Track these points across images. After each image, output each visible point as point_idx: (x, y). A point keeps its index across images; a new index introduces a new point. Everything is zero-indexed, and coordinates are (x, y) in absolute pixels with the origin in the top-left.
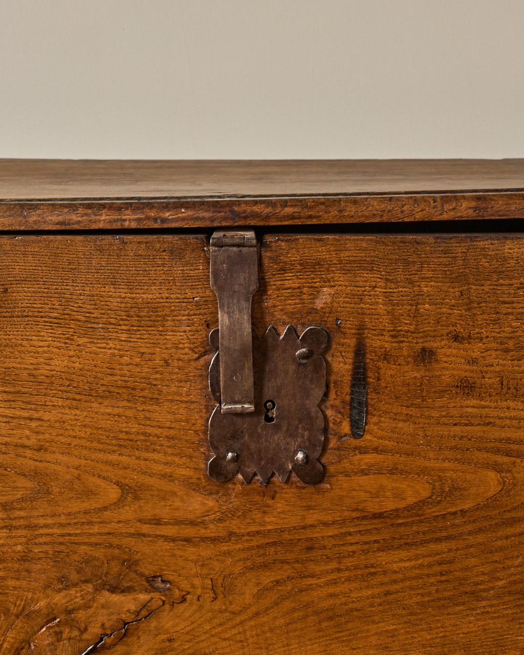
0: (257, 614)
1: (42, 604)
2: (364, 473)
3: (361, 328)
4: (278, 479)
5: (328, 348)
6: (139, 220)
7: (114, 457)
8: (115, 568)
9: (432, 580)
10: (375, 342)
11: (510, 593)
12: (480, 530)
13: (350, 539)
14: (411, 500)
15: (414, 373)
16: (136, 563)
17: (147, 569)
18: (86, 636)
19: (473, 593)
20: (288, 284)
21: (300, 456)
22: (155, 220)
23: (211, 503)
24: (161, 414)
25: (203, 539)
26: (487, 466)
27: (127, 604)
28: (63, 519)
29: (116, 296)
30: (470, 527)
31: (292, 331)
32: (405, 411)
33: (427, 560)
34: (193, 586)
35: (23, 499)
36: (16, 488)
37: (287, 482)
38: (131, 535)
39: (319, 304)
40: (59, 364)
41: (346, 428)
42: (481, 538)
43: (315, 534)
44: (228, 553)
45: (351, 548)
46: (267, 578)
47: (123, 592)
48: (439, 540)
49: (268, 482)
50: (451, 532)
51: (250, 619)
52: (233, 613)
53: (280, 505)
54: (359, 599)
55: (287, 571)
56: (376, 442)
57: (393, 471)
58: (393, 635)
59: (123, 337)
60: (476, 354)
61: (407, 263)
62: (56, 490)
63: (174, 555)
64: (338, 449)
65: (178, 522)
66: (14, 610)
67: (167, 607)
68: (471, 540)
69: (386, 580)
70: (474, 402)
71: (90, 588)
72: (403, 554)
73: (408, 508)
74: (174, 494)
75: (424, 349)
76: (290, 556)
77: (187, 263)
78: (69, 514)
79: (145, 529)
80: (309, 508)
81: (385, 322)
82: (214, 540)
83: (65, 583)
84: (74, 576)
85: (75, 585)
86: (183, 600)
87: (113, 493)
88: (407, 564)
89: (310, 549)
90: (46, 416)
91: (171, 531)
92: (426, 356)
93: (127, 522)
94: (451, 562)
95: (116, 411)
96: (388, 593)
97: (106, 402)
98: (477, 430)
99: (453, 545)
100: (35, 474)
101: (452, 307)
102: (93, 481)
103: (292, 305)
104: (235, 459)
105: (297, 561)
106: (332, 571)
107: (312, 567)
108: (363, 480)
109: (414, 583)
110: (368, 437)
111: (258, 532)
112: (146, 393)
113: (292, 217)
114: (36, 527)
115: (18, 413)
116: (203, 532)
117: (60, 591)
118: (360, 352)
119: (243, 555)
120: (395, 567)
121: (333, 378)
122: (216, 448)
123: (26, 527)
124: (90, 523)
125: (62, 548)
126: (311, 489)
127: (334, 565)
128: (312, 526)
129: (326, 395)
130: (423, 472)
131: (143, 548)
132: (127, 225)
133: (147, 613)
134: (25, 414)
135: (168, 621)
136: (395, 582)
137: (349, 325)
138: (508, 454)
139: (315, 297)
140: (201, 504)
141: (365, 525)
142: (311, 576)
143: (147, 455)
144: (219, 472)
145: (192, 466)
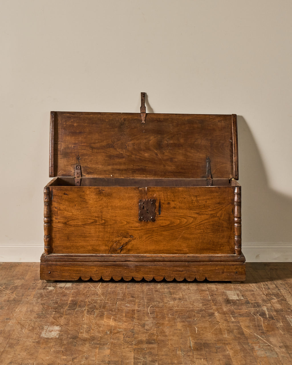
0: (146, 241)
1: (115, 240)
2: (161, 220)
3: (160, 199)
4: (149, 221)
5: (155, 202)
7: (126, 218)
8: (126, 234)
9: (171, 236)
10: (162, 201)
11: (182, 238)
12: (177, 229)
13: (159, 230)
14: (167, 224)
15: (167, 206)
16: (129, 233)
17: (130, 234)
18: (121, 245)
19: (176, 238)
20: (150, 193)
21: (152, 217)
23: (139, 224)
24: (133, 211)
25: (138, 230)
26: (178, 219)
27: (127, 240)
28: (118, 227)
29: (127, 195)
30: (176, 228)
31: (151, 200)
32: (166, 211)
33: (170, 233)
34: (137, 237)
35: (113, 224)
36: (112, 222)
37: (150, 221)
38: (128, 229)
39: (154, 196)
40: (119, 204)
41: (158, 213)
42: (177, 230)
43: (154, 229)
44: (142, 232)
46: (147, 236)
47: (126, 238)
48: (171, 230)
49: (147, 221)
50: (173, 229)
52: (142, 241)
53: (149, 225)
54: (160, 239)
55: (150, 235)
56: (162, 216)
57: (165, 220)
58: (165, 244)
59: (128, 201)
60: (176, 203)
61: (166, 191)
62: (117, 222)
63: (134, 232)
64: (157, 216)
65: (135, 227)
66: (111, 240)
67: (133, 240)
68: (176, 230)
69: (164, 236)
70: (175, 210)
71: (122, 237)
72: (166, 232)
73: (167, 225)
74: (134, 223)
75: (168, 202)
77: (136, 191)
79: (130, 228)
80: (153, 225)
81: (163, 199)
82: (140, 230)
83: (118, 236)
84: (120, 235)
85: (120, 237)
86: (135, 239)
87: (126, 223)
88: (167, 234)
89: (153, 231)
90: (117, 212)
91: (133, 228)
92: (169, 203)
93: (127, 227)
94: (173, 233)
95: (126, 211)
96: (164, 238)
98: (176, 214)
99: (173, 231)
100: (115, 220)
101: (172, 197)
102: (123, 221)
103: (150, 196)
104: (143, 218)
105: (151, 233)
108: (160, 221)
109: (168, 236)
110: (161, 215)
111: (146, 229)
112: (131, 208)
114: (115, 228)
115: (113, 211)
116: (138, 229)
117: (117, 238)
118: (160, 203)
119: (144, 232)
120: (165, 234)
121: (156, 206)
122: (140, 216)
123: (113, 228)
124: (122, 227)
125: (118, 231)
126: (153, 222)
127: (157, 234)
128: (153, 228)
129: (155, 209)
130: (169, 220)
131: (129, 231)
133: (130, 241)
134: (114, 211)
135: (133, 242)
136: (165, 236)
137: (158, 199)
138: (181, 217)
139: (153, 195)
140: (137, 224)
141: (161, 228)
142: (153, 235)
143: (130, 217)
144: (140, 220)
145: (136, 219)
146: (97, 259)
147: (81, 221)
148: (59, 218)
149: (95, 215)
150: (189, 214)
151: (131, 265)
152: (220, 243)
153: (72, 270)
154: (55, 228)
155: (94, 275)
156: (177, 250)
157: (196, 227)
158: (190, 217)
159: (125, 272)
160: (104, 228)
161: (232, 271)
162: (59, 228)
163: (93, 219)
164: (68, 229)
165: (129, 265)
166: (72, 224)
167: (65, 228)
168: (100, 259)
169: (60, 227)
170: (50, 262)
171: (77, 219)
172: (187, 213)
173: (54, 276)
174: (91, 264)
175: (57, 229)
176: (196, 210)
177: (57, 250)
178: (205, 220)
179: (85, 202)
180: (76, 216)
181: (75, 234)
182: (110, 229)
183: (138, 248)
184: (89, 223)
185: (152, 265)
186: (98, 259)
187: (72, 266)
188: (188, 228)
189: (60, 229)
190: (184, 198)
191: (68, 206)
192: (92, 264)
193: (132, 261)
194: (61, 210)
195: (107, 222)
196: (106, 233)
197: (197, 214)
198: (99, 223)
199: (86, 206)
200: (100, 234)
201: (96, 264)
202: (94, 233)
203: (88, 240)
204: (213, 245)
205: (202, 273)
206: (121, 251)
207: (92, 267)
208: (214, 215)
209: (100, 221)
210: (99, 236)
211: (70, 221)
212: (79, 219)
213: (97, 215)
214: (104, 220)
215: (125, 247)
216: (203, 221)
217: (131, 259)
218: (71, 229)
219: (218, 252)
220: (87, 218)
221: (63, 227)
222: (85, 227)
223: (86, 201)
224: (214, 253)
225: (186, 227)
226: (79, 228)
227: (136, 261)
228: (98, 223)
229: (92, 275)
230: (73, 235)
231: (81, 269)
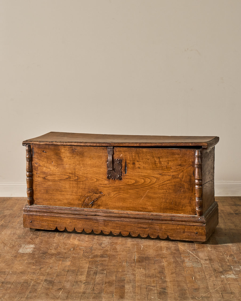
0: (114, 198)
1: (87, 195)
2: (127, 179)
3: (126, 160)
4: (116, 179)
5: (122, 162)
6: (99, 145)
7: (96, 175)
8: (96, 190)
9: (136, 194)
10: (128, 161)
11: (146, 197)
12: (142, 188)
13: (125, 188)
14: (133, 183)
15: (132, 166)
16: (98, 190)
17: (100, 191)
18: (92, 200)
19: (141, 196)
20: (117, 153)
21: (118, 176)
22: (101, 145)
23: (108, 182)
24: (102, 170)
25: (107, 187)
26: (142, 179)
27: (97, 195)
28: (89, 183)
29: (96, 154)
30: (140, 187)
31: (117, 159)
32: (131, 171)
33: (135, 191)
34: (106, 194)
35: (85, 180)
36: (84, 179)
37: (117, 179)
38: (98, 186)
40: (89, 163)
41: (124, 172)
42: (142, 189)
43: (120, 187)
44: (110, 189)
45: (125, 189)
46: (115, 193)
47: (97, 194)
48: (136, 189)
49: (115, 179)
50: (138, 188)
51: (113, 198)
52: (111, 198)
53: (116, 183)
54: (127, 197)
55: (117, 192)
56: (128, 175)
57: (130, 179)
58: (131, 202)
59: (97, 159)
60: (140, 164)
61: (131, 151)
62: (89, 179)
63: (103, 189)
64: (123, 175)
66: (83, 196)
67: (102, 196)
69: (130, 194)
70: (140, 170)
71: (92, 193)
72: (132, 190)
73: (132, 184)
74: (103, 181)
76: (118, 190)
77: (105, 150)
78: (90, 183)
79: (100, 185)
80: (120, 183)
81: (129, 159)
82: (108, 187)
83: (89, 192)
85: (91, 192)
86: (104, 195)
87: (96, 180)
88: (133, 192)
89: (120, 189)
90: (88, 169)
91: (103, 185)
92: (134, 164)
93: (97, 184)
94: (138, 192)
95: (96, 169)
96: (130, 196)
97: (95, 168)
98: (141, 174)
99: (138, 189)
100: (86, 177)
101: (137, 157)
102: (93, 178)
103: (117, 156)
104: (110, 176)
106: (123, 192)
107: (120, 192)
109: (134, 195)
111: (114, 186)
112: (100, 167)
113: (117, 145)
114: (86, 184)
115: (84, 169)
116: (107, 186)
117: (89, 193)
118: (126, 163)
119: (112, 189)
120: (131, 192)
121: (122, 166)
122: (108, 175)
123: (85, 184)
124: (93, 184)
125: (89, 187)
126: (120, 181)
127: (123, 191)
128: (120, 186)
129: (122, 168)
130: (134, 179)
131: (99, 188)
132: (97, 145)
133: (100, 197)
134: (85, 169)
135: (102, 198)
136: (131, 194)
137: (124, 159)
138: (145, 177)
139: (120, 155)
140: (106, 182)
141: (127, 186)
142: (120, 193)
143: (100, 175)
144: (108, 178)
145: (105, 177)
146: (70, 212)
147: (57, 177)
148: (39, 173)
149: (69, 172)
150: (152, 174)
151: (100, 219)
152: (182, 204)
153: (50, 220)
154: (36, 181)
156: (142, 208)
157: (159, 187)
158: (153, 177)
159: (95, 225)
160: (77, 184)
161: (192, 231)
162: (39, 182)
163: (68, 175)
165: (98, 220)
166: (49, 179)
167: (44, 182)
168: (73, 212)
169: (40, 181)
170: (32, 212)
171: (54, 174)
172: (151, 173)
173: (35, 225)
174: (65, 216)
175: (38, 183)
176: (158, 171)
177: (38, 202)
178: (167, 181)
179: (61, 159)
180: (53, 172)
181: (53, 189)
182: (82, 185)
183: (107, 204)
184: (64, 178)
185: (119, 220)
187: (50, 217)
188: (151, 188)
190: (147, 159)
191: (46, 163)
193: (101, 215)
194: (41, 166)
195: (80, 178)
196: (79, 189)
197: (160, 174)
198: (72, 179)
199: (61, 163)
200: (74, 189)
201: (70, 216)
202: (69, 188)
203: (64, 194)
204: (176, 205)
205: (165, 231)
206: (92, 206)
207: (66, 219)
208: (176, 176)
209: (74, 178)
210: (73, 191)
211: (49, 177)
212: (55, 175)
213: (70, 172)
214: (77, 177)
215: (96, 203)
216: (165, 181)
217: (100, 214)
218: (50, 183)
219: (181, 212)
220: (62, 174)
221: (43, 181)
222: (61, 182)
223: (62, 159)
224: (177, 213)
225: (150, 186)
226: (56, 183)
227: (104, 216)
229: (67, 226)
230: (51, 189)
231: (57, 220)
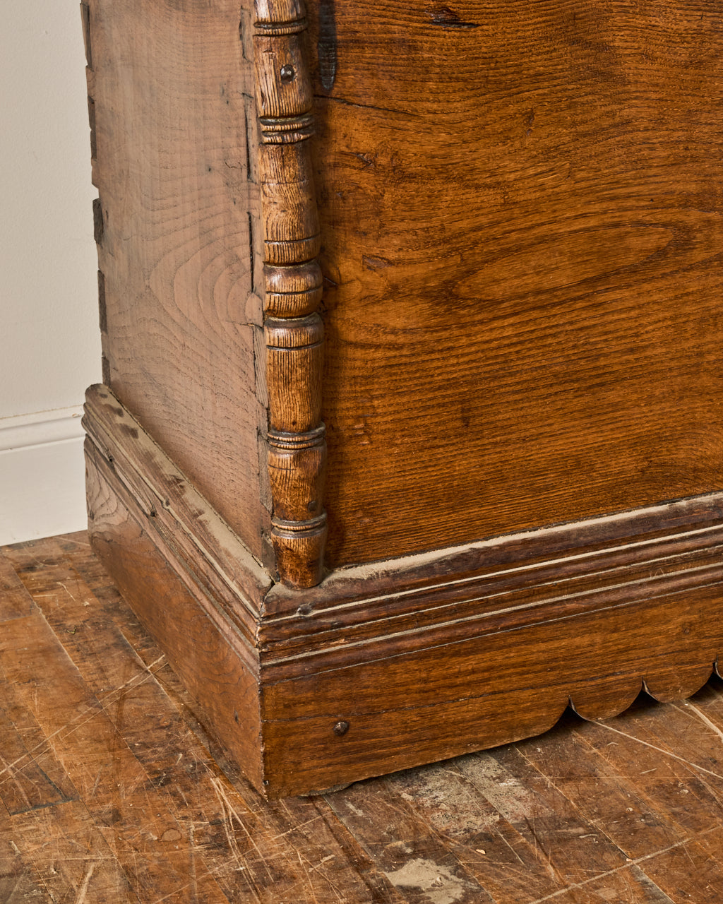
146: (688, 544)
147: (573, 255)
148: (392, 256)
149: (679, 187)
153: (514, 666)
154: (356, 345)
155: (665, 665)
162: (392, 346)
163: (664, 225)
164: (464, 341)
166: (498, 291)
167: (445, 334)
168: (707, 541)
169: (405, 331)
170: (341, 644)
171: (542, 240)
173: (375, 746)
174: (650, 589)
175: (379, 354)
177: (379, 530)
179: (606, 76)
180: (536, 219)
181: (525, 377)
184: (631, 259)
186: (699, 542)
187: (513, 639)
189: (401, 347)
191: (467, 136)
192: (656, 588)
194: (411, 177)
198: (703, 256)
199: (612, 114)
200: (708, 339)
201: (683, 581)
203: (615, 406)
207: (654, 611)
210: (701, 354)
211: (487, 272)
212: (554, 238)
213: (693, 188)
218: (494, 335)
220: (616, 225)
221: (428, 329)
222: (601, 299)
223: (618, 70)
226: (554, 322)
228: (699, 255)
229: (655, 667)
230: (510, 380)
231: (577, 641)
